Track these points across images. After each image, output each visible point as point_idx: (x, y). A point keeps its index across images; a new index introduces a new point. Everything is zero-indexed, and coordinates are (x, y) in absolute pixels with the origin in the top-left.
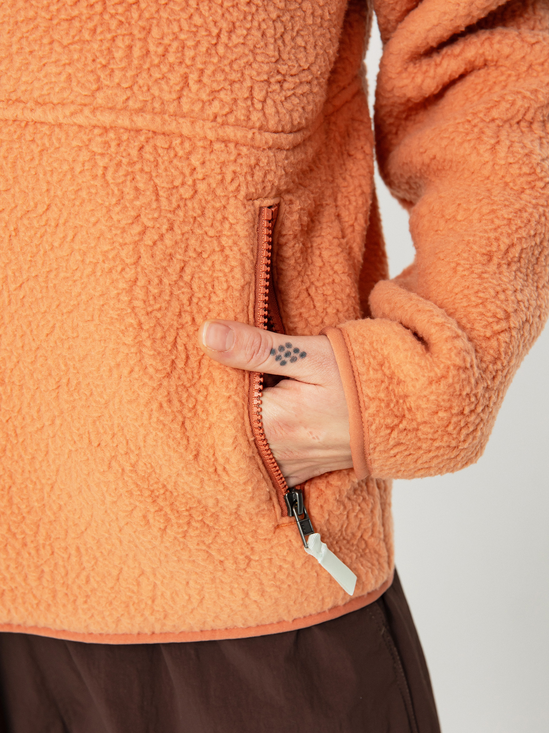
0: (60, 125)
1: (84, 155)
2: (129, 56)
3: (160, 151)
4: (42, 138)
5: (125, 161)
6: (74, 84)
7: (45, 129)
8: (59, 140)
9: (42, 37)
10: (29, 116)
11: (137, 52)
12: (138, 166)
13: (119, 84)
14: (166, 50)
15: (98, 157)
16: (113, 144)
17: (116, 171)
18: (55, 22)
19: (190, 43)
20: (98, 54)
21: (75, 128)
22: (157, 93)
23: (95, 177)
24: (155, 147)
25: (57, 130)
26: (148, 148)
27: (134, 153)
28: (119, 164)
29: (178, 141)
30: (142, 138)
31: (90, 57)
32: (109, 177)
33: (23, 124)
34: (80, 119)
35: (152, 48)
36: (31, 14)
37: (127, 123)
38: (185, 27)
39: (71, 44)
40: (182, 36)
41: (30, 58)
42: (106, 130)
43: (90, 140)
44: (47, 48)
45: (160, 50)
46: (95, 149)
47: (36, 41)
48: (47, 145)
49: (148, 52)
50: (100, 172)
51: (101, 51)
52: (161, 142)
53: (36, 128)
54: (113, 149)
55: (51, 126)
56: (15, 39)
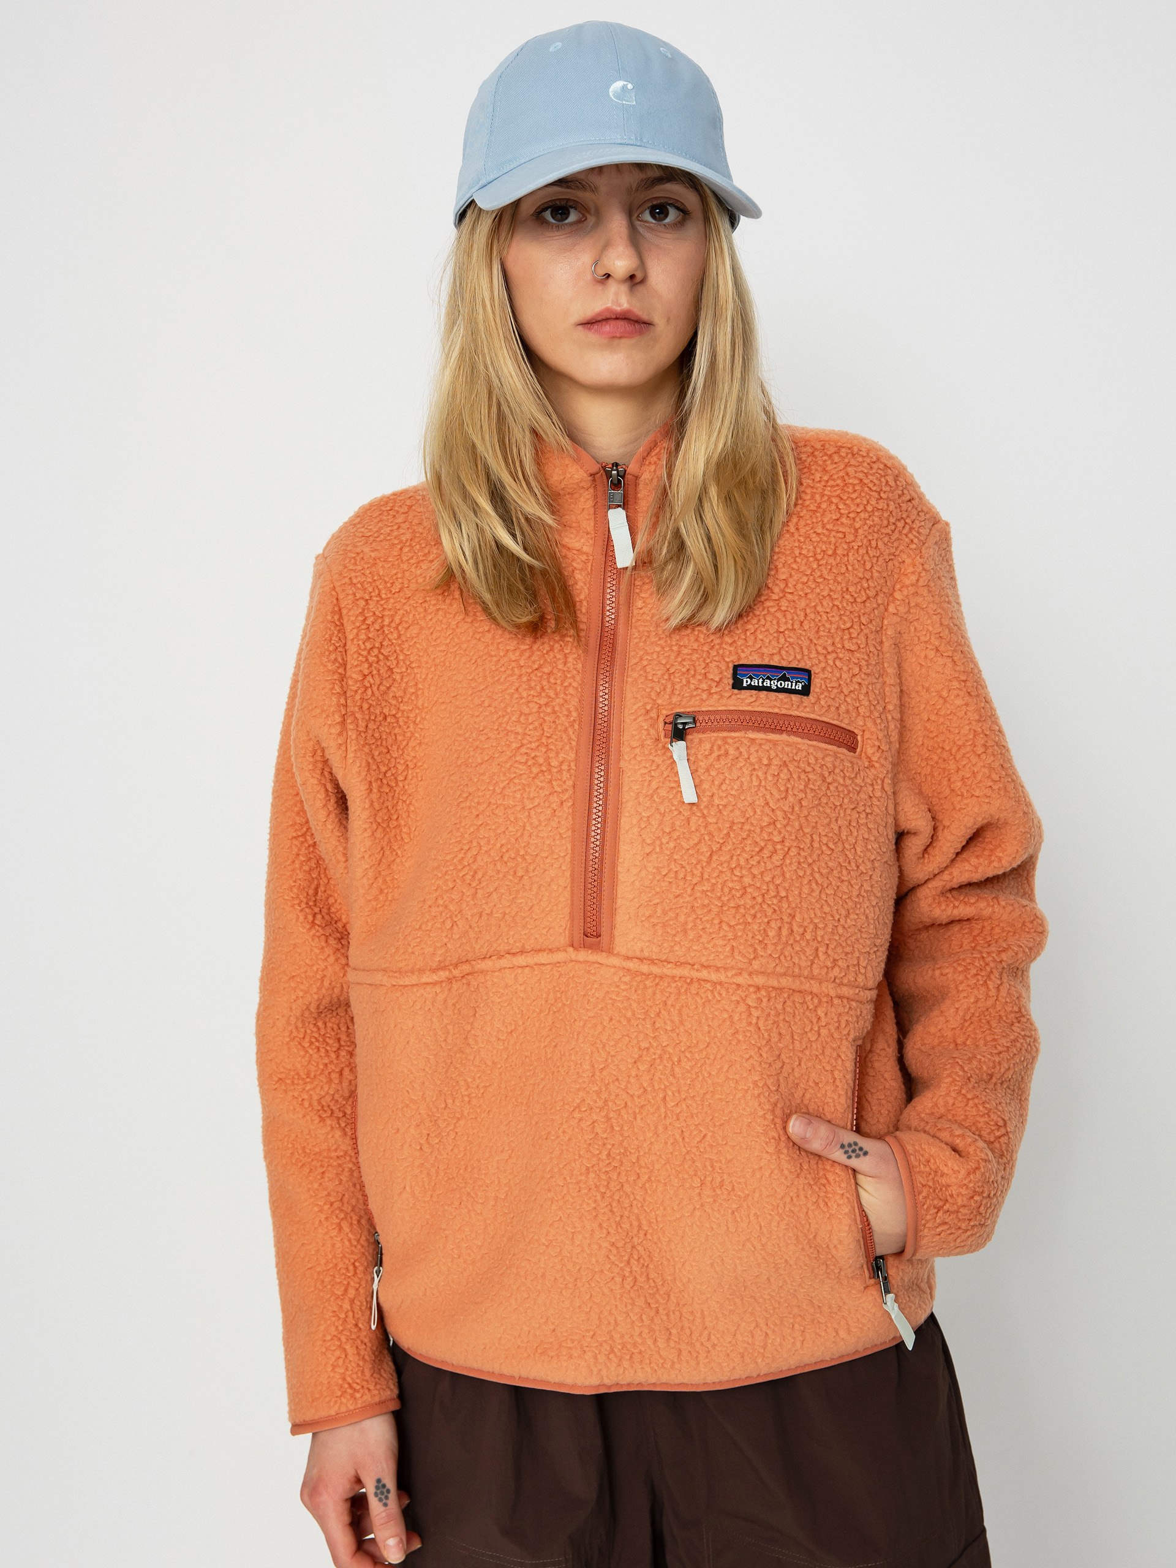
0: (721, 984)
1: (742, 1008)
2: (779, 935)
3: (797, 1005)
4: (705, 992)
5: (773, 1013)
6: (736, 953)
7: (708, 986)
8: (720, 994)
9: (713, 919)
10: (695, 975)
11: (785, 932)
12: (781, 1017)
13: (770, 955)
14: (805, 931)
15: (753, 1010)
16: (765, 1000)
17: (767, 1020)
18: (725, 908)
19: (821, 925)
20: (757, 933)
21: (734, 986)
22: (797, 961)
23: (750, 1024)
24: (794, 1002)
25: (718, 987)
26: (789, 1003)
27: (780, 1007)
28: (769, 1015)
29: (810, 997)
30: (786, 995)
31: (750, 935)
32: (761, 1024)
33: (688, 981)
34: (739, 980)
35: (795, 928)
36: (706, 902)
37: (776, 984)
38: (819, 914)
39: (736, 925)
40: (816, 921)
41: (701, 933)
42: (758, 989)
43: (746, 996)
44: (717, 927)
45: (801, 930)
46: (750, 1004)
47: (708, 921)
48: (710, 998)
49: (792, 931)
50: (754, 1021)
51: (759, 931)
52: (798, 998)
53: (700, 984)
54: (764, 1004)
55: (714, 984)
56: (690, 919)
